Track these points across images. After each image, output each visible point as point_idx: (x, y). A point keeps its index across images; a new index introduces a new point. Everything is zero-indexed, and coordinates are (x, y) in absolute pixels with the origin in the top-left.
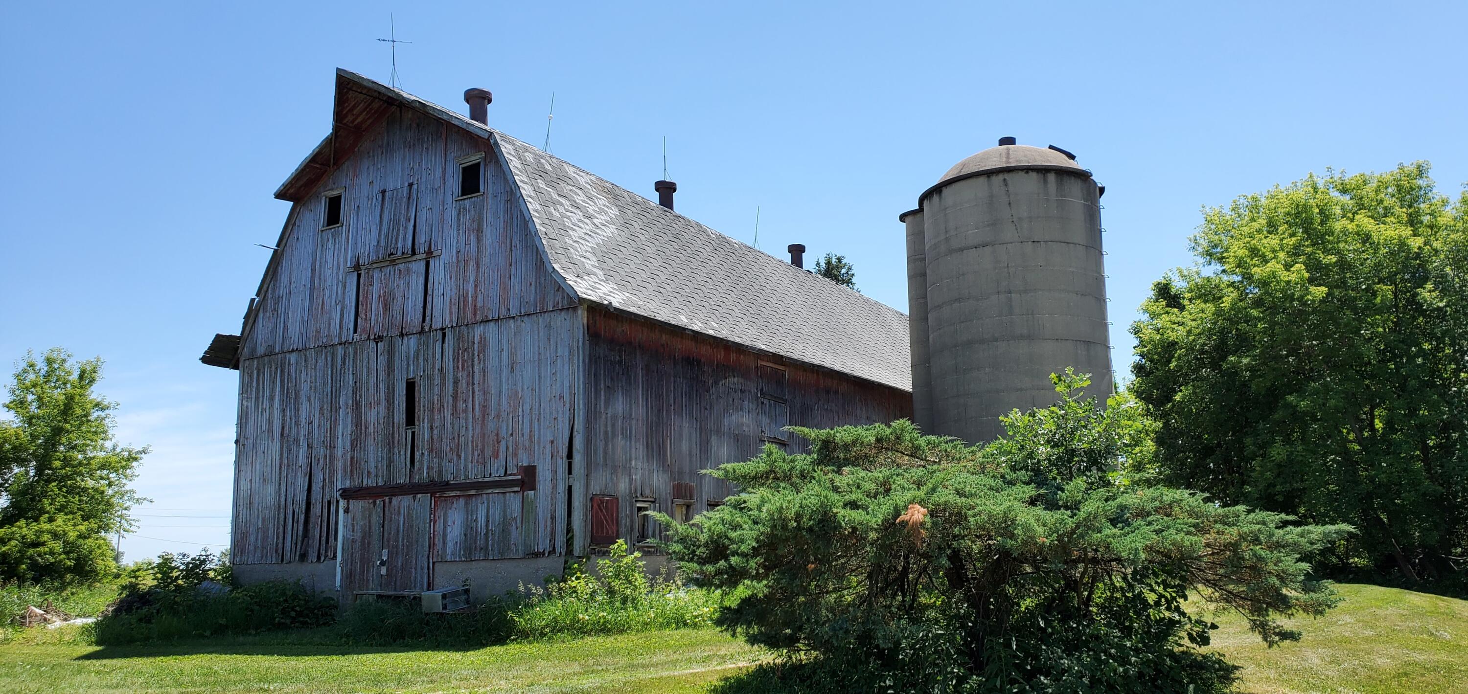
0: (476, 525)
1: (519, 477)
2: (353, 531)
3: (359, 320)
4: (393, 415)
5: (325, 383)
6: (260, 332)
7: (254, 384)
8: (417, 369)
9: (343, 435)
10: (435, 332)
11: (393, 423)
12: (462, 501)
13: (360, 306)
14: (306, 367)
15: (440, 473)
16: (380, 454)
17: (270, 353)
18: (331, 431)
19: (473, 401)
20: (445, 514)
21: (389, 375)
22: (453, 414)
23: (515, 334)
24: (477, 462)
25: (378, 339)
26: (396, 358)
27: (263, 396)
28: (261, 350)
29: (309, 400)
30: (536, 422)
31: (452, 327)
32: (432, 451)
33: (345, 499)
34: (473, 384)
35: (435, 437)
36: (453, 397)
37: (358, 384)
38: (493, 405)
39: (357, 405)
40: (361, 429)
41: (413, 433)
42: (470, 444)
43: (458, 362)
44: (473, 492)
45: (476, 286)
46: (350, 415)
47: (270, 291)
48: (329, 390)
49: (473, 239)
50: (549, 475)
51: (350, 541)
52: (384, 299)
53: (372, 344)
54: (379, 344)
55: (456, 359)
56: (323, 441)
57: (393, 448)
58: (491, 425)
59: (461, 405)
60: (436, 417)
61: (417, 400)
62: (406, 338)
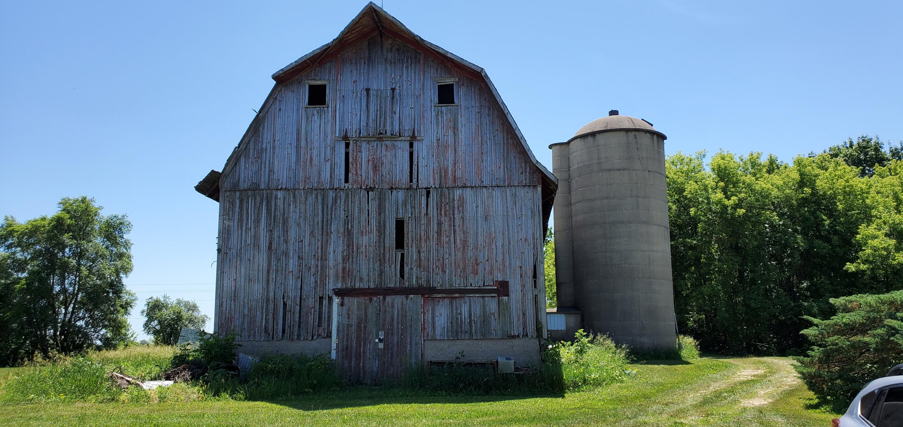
0: (461, 317)
1: (496, 288)
2: (348, 318)
3: (350, 175)
4: (384, 241)
5: (315, 215)
6: (242, 172)
7: (237, 209)
8: (406, 212)
9: (334, 252)
10: (421, 190)
11: (384, 247)
12: (447, 301)
13: (350, 165)
14: (295, 202)
15: (428, 281)
16: (371, 266)
17: (255, 188)
18: (322, 248)
19: (454, 237)
20: (433, 310)
21: (380, 214)
22: (437, 244)
23: (488, 197)
24: (460, 276)
25: (369, 190)
26: (387, 204)
27: (247, 219)
28: (243, 185)
29: (299, 225)
30: (507, 254)
31: (435, 188)
32: (420, 267)
33: (339, 296)
34: (454, 226)
35: (423, 258)
36: (438, 233)
37: (349, 218)
38: (471, 241)
39: (349, 233)
40: (353, 249)
41: (403, 255)
42: (453, 265)
43: (441, 211)
44: (457, 295)
45: (455, 164)
46: (341, 239)
47: (252, 144)
48: (320, 220)
49: (450, 132)
50: (519, 288)
51: (345, 326)
52: (373, 163)
53: (364, 193)
54: (370, 193)
55: (439, 209)
56: (314, 255)
57: (385, 263)
58: (470, 253)
59: (445, 239)
60: (423, 245)
61: (406, 232)
62: (395, 192)
